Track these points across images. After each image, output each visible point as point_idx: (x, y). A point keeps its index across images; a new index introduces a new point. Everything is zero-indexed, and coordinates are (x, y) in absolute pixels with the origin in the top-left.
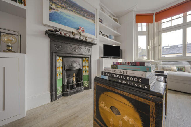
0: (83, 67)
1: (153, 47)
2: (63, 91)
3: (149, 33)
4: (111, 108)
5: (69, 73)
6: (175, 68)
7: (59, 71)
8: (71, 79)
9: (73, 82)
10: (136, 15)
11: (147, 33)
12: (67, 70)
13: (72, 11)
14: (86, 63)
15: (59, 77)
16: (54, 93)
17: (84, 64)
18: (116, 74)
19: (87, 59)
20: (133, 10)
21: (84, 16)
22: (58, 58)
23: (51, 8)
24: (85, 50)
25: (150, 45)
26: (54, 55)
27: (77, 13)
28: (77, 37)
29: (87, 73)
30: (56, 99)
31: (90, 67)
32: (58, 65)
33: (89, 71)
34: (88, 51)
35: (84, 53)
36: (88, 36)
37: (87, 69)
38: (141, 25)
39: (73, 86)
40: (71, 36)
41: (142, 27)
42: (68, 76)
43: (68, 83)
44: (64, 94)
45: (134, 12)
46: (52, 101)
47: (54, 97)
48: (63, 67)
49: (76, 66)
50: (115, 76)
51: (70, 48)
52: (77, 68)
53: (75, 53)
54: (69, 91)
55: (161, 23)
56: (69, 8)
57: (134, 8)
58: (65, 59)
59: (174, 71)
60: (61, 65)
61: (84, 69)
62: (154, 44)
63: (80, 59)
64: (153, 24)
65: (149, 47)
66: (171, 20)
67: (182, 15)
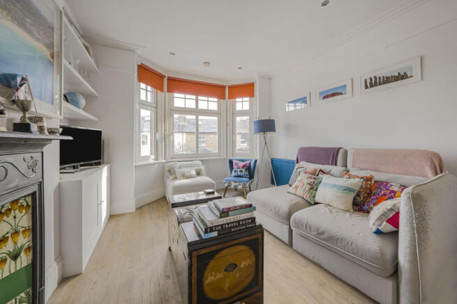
1: (163, 136)
3: (156, 108)
10: (139, 64)
18: (228, 224)
20: (134, 52)
25: (160, 131)
29: (23, 262)
34: (33, 166)
37: (23, 241)
38: (145, 88)
41: (145, 93)
45: (136, 55)
50: (227, 226)
55: (174, 97)
57: (138, 49)
59: (195, 177)
62: (165, 130)
65: (157, 134)
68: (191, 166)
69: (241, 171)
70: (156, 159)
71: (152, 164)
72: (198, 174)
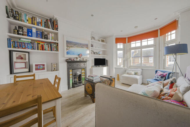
0: (82, 73)
1: (126, 59)
2: (73, 85)
4: (88, 87)
5: (75, 76)
6: (133, 73)
7: (71, 76)
8: (76, 80)
9: (77, 81)
11: (123, 49)
12: (74, 75)
13: (76, 47)
14: (83, 71)
15: (71, 79)
16: (69, 86)
17: (82, 72)
19: (84, 69)
20: (113, 36)
21: (82, 47)
22: (70, 70)
23: (67, 49)
24: (83, 65)
25: (125, 57)
26: (69, 70)
27: (78, 47)
28: (78, 60)
29: (84, 77)
30: (70, 89)
31: (85, 73)
32: (70, 74)
33: (85, 75)
34: (84, 64)
35: (82, 66)
36: (84, 57)
37: (84, 74)
38: (119, 44)
39: (77, 83)
40: (76, 60)
41: (120, 46)
42: (75, 78)
43: (75, 82)
44: (73, 87)
45: (114, 37)
46: (68, 89)
47: (69, 88)
48: (72, 74)
49: (79, 73)
51: (75, 65)
52: (79, 74)
53: (78, 67)
54: (76, 85)
55: (131, 44)
56: (74, 46)
58: (73, 70)
59: (132, 75)
60: (71, 74)
61: (83, 74)
62: (127, 57)
63: (80, 69)
64: (126, 44)
66: (136, 43)
67: (140, 41)
68: (133, 70)
69: (158, 77)
70: (124, 66)
71: (122, 68)
72: (136, 74)
